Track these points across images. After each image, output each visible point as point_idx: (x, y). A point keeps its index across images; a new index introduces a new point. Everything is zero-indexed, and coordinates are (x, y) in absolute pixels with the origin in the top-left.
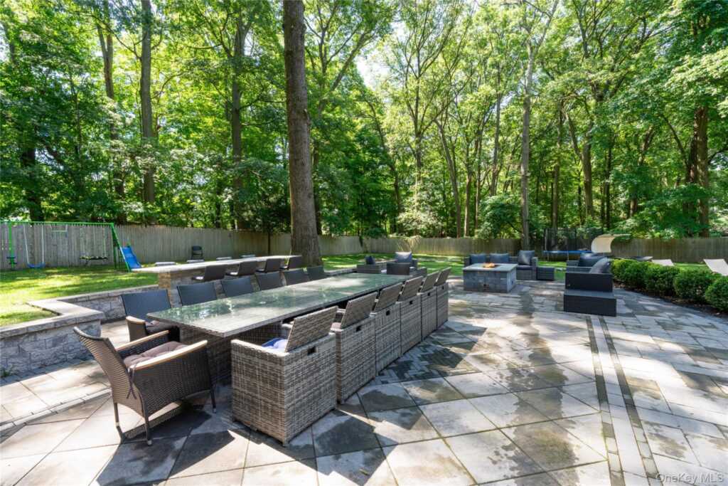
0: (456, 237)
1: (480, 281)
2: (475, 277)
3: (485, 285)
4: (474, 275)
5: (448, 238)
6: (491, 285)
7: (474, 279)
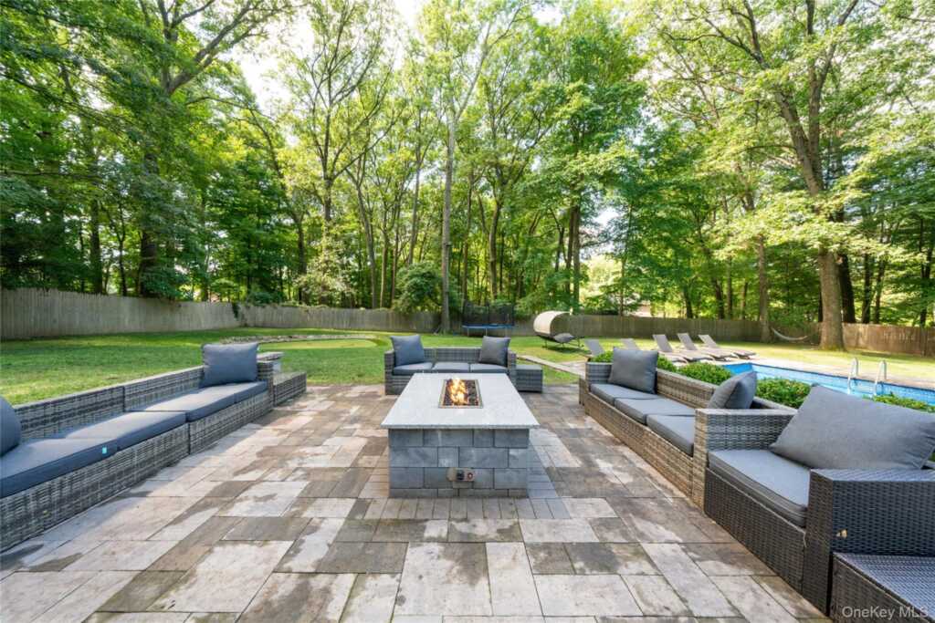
0: (371, 308)
1: (445, 462)
2: (430, 451)
3: (460, 476)
4: (425, 442)
5: (362, 309)
6: (480, 475)
7: (424, 456)
